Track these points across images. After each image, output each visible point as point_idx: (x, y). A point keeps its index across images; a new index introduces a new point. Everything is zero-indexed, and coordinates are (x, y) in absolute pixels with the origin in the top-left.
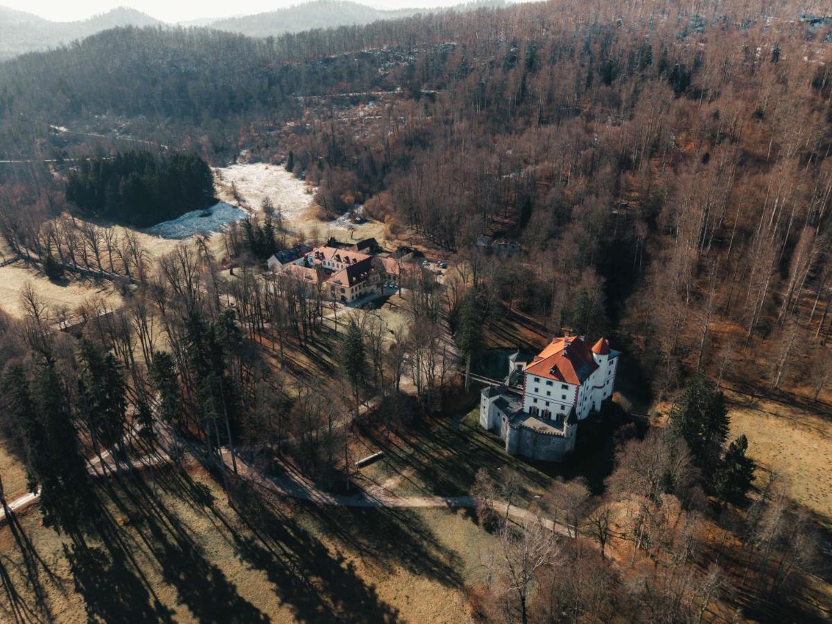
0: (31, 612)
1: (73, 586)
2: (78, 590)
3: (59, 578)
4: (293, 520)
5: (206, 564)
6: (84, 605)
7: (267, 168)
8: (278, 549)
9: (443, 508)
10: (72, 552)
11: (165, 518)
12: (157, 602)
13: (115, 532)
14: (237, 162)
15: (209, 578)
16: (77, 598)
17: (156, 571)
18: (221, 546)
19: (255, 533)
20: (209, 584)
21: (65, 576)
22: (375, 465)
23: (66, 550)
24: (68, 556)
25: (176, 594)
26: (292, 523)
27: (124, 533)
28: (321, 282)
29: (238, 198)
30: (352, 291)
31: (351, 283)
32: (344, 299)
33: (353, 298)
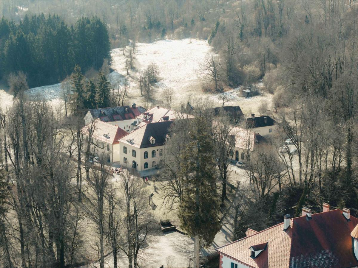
28: (116, 141)
29: (133, 69)
30: (146, 155)
31: (145, 143)
32: (135, 164)
33: (146, 165)
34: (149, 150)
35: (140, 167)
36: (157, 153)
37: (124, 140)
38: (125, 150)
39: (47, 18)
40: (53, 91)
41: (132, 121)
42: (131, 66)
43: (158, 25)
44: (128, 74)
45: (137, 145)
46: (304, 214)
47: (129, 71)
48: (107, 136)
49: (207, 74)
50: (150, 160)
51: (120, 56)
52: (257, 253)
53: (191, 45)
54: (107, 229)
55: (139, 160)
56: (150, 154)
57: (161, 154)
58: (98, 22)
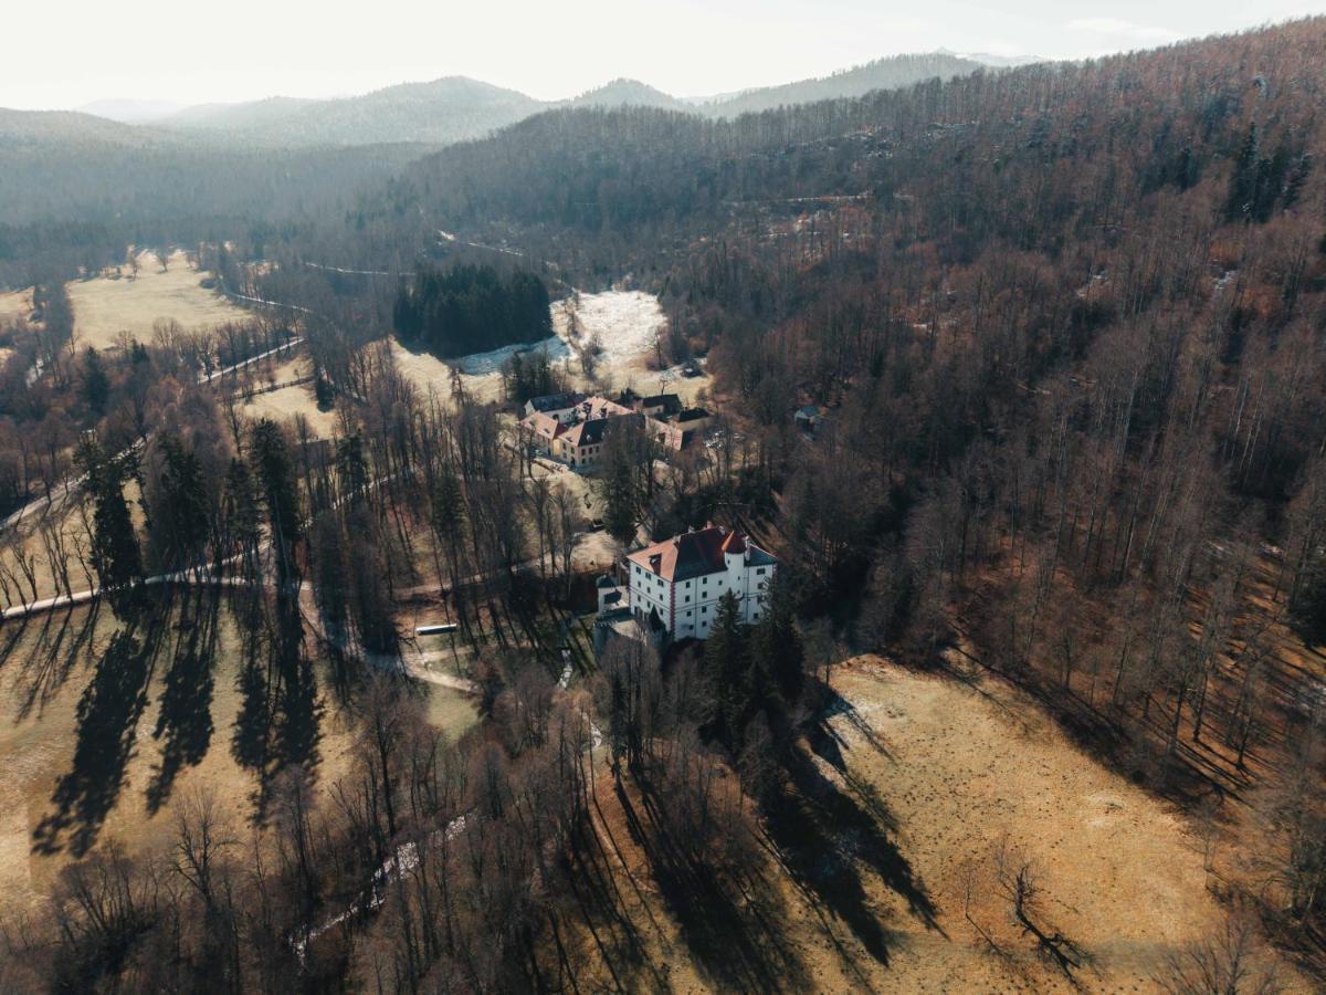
0: (55, 671)
1: (97, 662)
2: (98, 667)
3: (93, 653)
4: (311, 663)
5: (207, 675)
6: (93, 678)
7: (639, 298)
8: (275, 683)
9: (461, 692)
10: (118, 637)
11: (209, 632)
12: (144, 693)
13: (163, 630)
14: (613, 287)
15: (199, 688)
16: (93, 671)
17: (165, 670)
18: (232, 667)
19: (270, 666)
20: (194, 691)
21: (97, 654)
22: (437, 636)
23: (115, 634)
24: (113, 640)
25: (163, 691)
26: (308, 665)
27: (168, 633)
28: (555, 437)
29: (575, 333)
30: (583, 452)
31: (583, 442)
32: (573, 461)
33: (584, 461)
34: (587, 448)
35: (578, 462)
36: (594, 450)
37: (563, 437)
38: (564, 446)
39: (479, 268)
40: (489, 362)
41: (572, 409)
42: (574, 330)
43: (605, 270)
44: (570, 341)
45: (575, 444)
46: (690, 531)
47: (572, 337)
48: (547, 431)
49: (649, 346)
50: (587, 456)
51: (561, 313)
52: (653, 561)
53: (639, 301)
54: (546, 528)
55: (577, 456)
56: (587, 451)
57: (597, 451)
58: (537, 280)
